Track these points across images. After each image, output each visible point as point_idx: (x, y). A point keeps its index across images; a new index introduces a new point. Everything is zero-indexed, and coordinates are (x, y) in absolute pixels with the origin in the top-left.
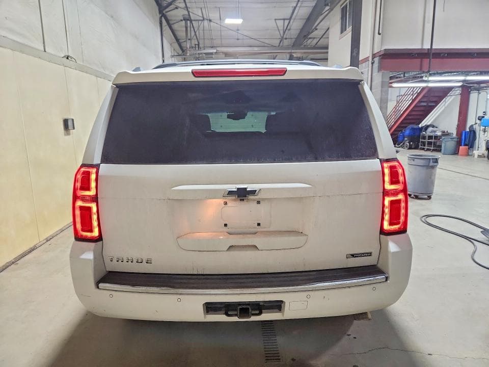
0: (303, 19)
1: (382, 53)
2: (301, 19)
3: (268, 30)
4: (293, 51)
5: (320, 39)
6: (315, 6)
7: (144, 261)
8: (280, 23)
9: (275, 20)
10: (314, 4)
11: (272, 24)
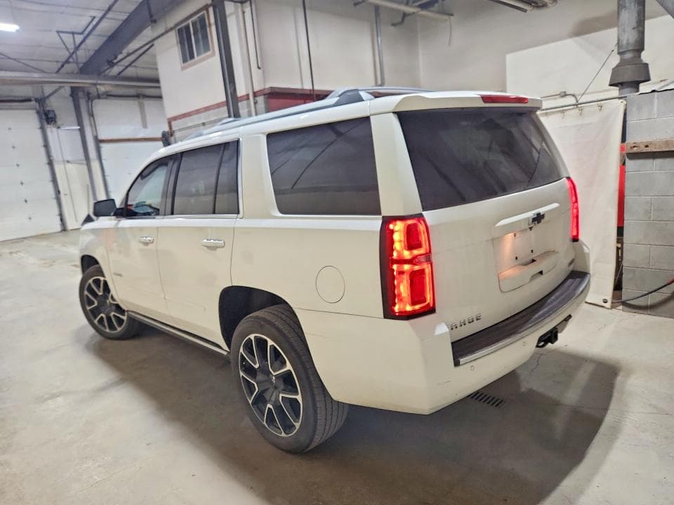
0: (104, 36)
1: (267, 92)
2: (100, 35)
3: (40, 46)
4: (99, 82)
5: (127, 67)
6: (127, 19)
7: (475, 319)
8: (68, 39)
9: (58, 32)
10: (125, 17)
11: (54, 38)
